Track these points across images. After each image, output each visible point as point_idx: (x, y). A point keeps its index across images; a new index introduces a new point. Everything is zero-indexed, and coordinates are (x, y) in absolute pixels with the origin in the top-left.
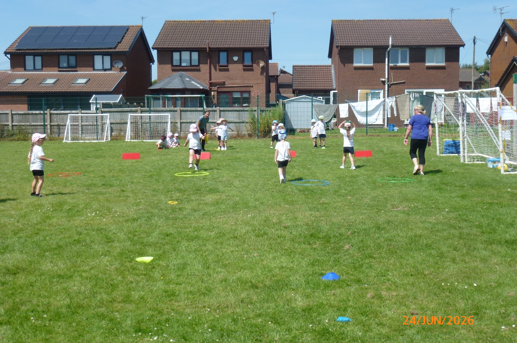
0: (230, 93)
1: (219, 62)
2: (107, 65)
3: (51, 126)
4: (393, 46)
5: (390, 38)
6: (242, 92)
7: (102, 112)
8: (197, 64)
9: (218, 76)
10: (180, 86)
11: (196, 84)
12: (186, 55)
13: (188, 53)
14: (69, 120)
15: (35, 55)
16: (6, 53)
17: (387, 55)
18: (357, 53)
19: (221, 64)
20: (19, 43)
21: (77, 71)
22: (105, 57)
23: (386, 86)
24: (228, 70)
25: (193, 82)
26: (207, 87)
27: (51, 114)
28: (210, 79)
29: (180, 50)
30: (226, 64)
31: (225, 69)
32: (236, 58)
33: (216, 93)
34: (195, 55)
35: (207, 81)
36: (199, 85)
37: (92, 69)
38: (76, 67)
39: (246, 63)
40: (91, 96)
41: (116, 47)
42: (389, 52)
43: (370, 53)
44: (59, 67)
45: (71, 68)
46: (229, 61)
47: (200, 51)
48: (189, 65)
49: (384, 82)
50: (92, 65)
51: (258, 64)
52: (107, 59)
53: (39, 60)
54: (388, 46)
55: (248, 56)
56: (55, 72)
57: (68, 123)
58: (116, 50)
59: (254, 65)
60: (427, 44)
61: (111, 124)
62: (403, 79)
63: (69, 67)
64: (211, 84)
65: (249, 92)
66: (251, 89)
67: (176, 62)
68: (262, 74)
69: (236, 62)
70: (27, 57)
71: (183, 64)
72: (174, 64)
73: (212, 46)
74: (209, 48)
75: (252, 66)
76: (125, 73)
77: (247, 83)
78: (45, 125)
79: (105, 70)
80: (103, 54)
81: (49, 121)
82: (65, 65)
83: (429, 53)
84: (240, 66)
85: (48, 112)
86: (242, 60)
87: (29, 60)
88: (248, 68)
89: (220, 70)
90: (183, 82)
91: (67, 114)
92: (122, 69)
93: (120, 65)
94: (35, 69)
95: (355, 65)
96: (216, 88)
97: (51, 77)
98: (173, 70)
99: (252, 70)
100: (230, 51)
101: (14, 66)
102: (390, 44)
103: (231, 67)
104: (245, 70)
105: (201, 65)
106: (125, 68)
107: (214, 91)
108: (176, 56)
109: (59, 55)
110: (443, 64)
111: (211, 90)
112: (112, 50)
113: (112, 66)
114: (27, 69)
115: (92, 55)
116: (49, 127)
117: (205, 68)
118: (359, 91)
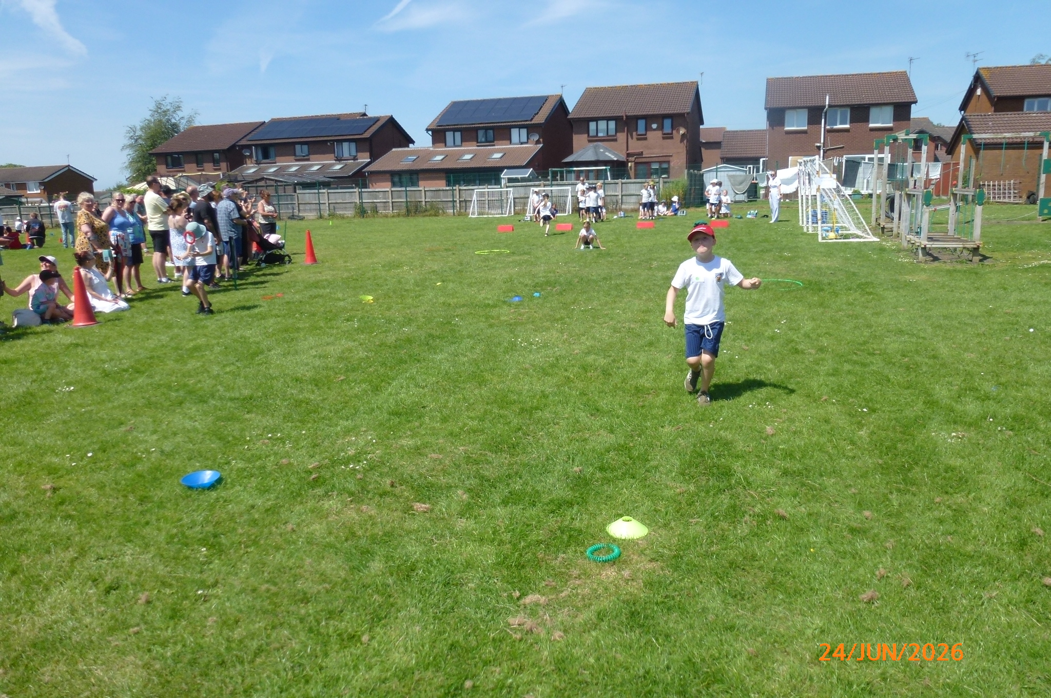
0: (648, 163)
1: (637, 130)
2: (524, 139)
3: (460, 201)
4: (830, 106)
5: (827, 97)
6: (660, 163)
7: (507, 187)
8: (614, 134)
9: (635, 146)
10: (593, 159)
11: (610, 155)
12: (602, 125)
13: (605, 122)
14: (475, 196)
15: (454, 130)
16: (427, 130)
17: (823, 117)
18: (789, 116)
19: (639, 133)
20: (440, 120)
21: (494, 145)
22: (521, 130)
23: (822, 151)
24: (646, 139)
25: (607, 153)
26: (623, 158)
27: (460, 190)
28: (627, 150)
29: (596, 119)
30: (644, 133)
31: (642, 138)
32: (654, 126)
33: (633, 163)
34: (612, 124)
35: (624, 151)
36: (613, 157)
37: (509, 142)
38: (493, 142)
39: (665, 131)
40: (503, 171)
41: (532, 119)
42: (826, 113)
43: (804, 115)
44: (478, 142)
45: (490, 141)
46: (648, 128)
47: (617, 119)
48: (605, 135)
49: (819, 148)
50: (510, 139)
51: (678, 131)
52: (524, 132)
53: (458, 135)
54: (825, 107)
55: (667, 123)
56: (472, 147)
57: (475, 197)
58: (533, 122)
59: (674, 132)
60: (871, 102)
61: (514, 198)
62: (842, 144)
63: (486, 141)
64: (629, 155)
65: (668, 162)
66: (671, 159)
67: (592, 132)
68: (682, 141)
69: (655, 130)
70: (447, 133)
71: (600, 135)
72: (591, 134)
73: (629, 114)
74: (626, 116)
75: (672, 134)
76: (541, 145)
77: (665, 152)
78: (454, 201)
79: (522, 143)
80: (520, 127)
81: (458, 197)
82: (483, 140)
83: (874, 112)
84: (659, 133)
85: (457, 187)
86: (661, 127)
87: (449, 135)
88: (668, 137)
89: (638, 139)
90: (596, 153)
91: (473, 190)
92: (538, 142)
93: (536, 137)
94: (455, 145)
95: (787, 128)
96: (632, 159)
97: (469, 152)
98: (590, 141)
99: (672, 138)
100: (649, 119)
101: (435, 141)
102: (827, 103)
103: (650, 135)
104: (664, 138)
105: (618, 134)
106: (541, 140)
107: (631, 162)
108: (592, 125)
109: (476, 130)
110: (891, 125)
111: (628, 161)
112: (528, 123)
113: (528, 138)
114: (448, 144)
115: (509, 128)
116: (458, 201)
117: (622, 137)
118: (790, 158)
